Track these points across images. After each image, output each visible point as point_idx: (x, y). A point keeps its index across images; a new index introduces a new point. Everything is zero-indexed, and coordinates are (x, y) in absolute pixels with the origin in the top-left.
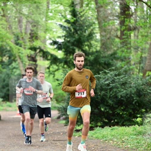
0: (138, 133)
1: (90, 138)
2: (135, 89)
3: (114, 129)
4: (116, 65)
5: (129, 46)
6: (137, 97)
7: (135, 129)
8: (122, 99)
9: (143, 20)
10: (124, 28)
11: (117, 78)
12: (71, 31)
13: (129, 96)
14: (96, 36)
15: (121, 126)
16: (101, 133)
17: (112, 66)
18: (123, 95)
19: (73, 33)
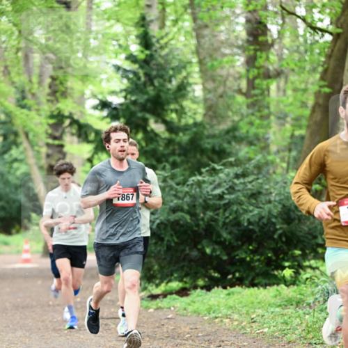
0: (286, 301)
1: (182, 312)
2: (280, 206)
3: (233, 293)
4: (236, 154)
5: (266, 112)
6: (283, 224)
7: (280, 293)
8: (251, 227)
9: (296, 56)
10: (254, 72)
11: (241, 183)
12: (139, 79)
13: (265, 221)
14: (194, 91)
15: (249, 287)
16: (205, 301)
17: (229, 155)
18: (252, 220)
19: (145, 84)
